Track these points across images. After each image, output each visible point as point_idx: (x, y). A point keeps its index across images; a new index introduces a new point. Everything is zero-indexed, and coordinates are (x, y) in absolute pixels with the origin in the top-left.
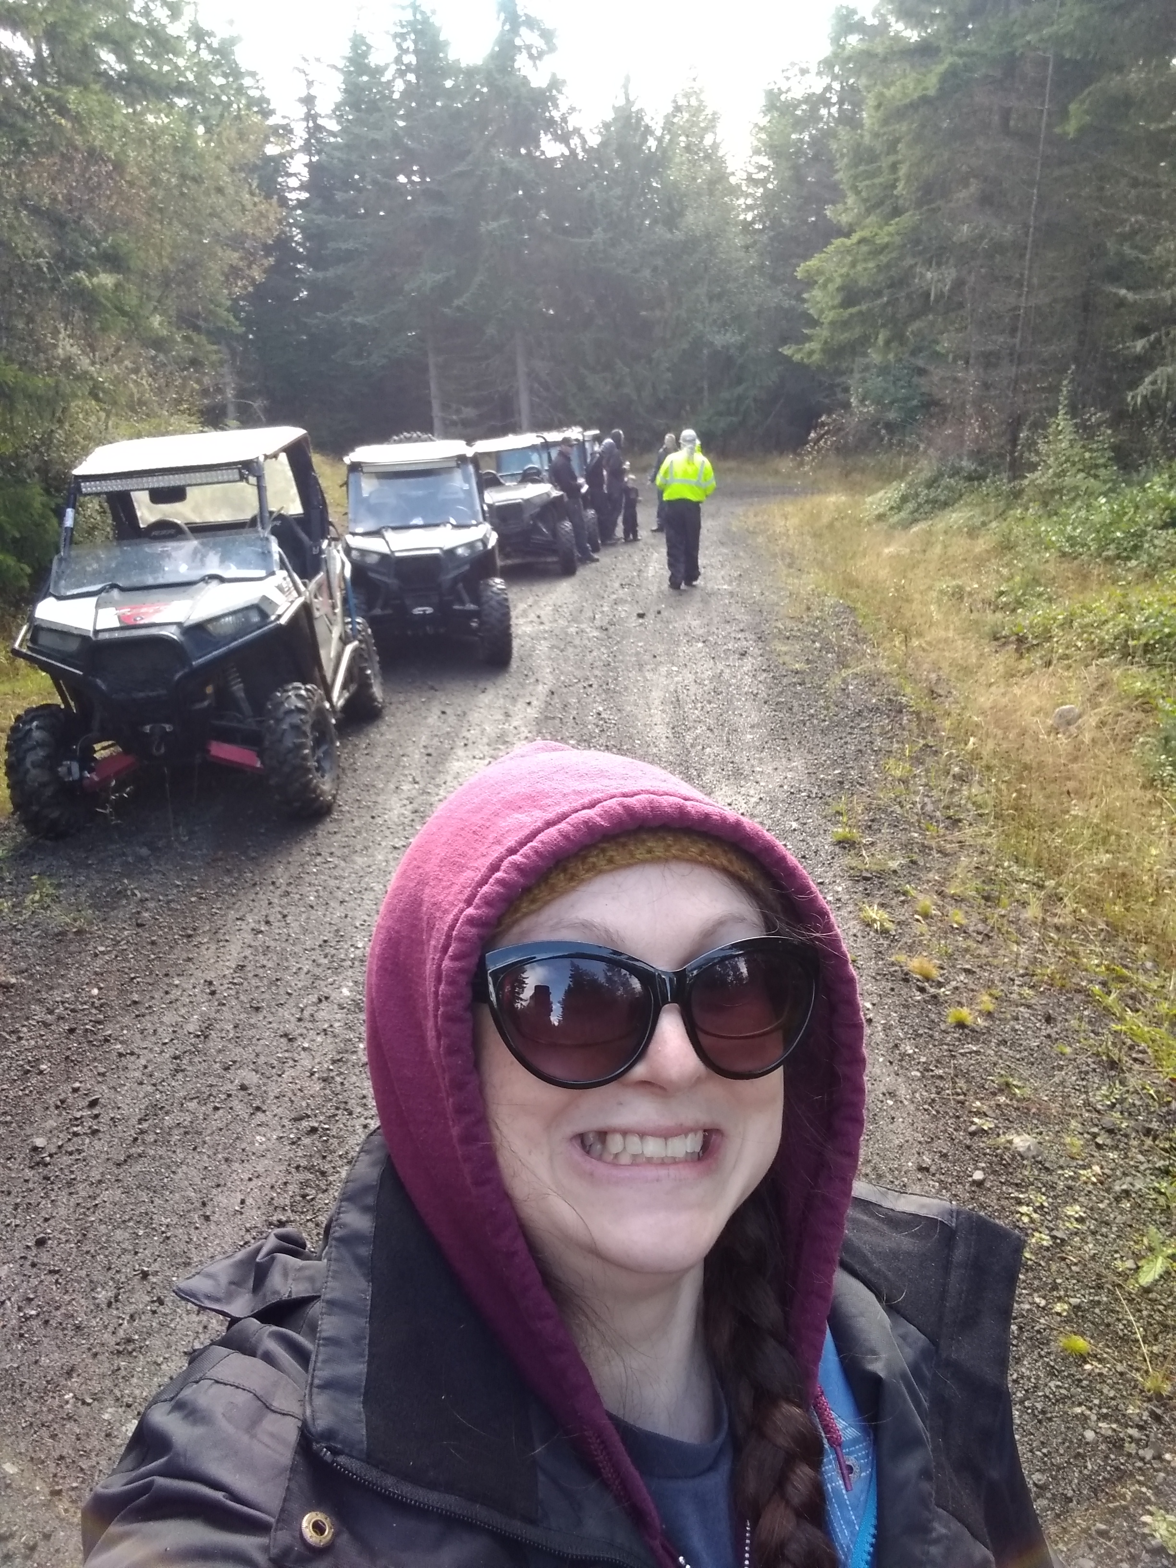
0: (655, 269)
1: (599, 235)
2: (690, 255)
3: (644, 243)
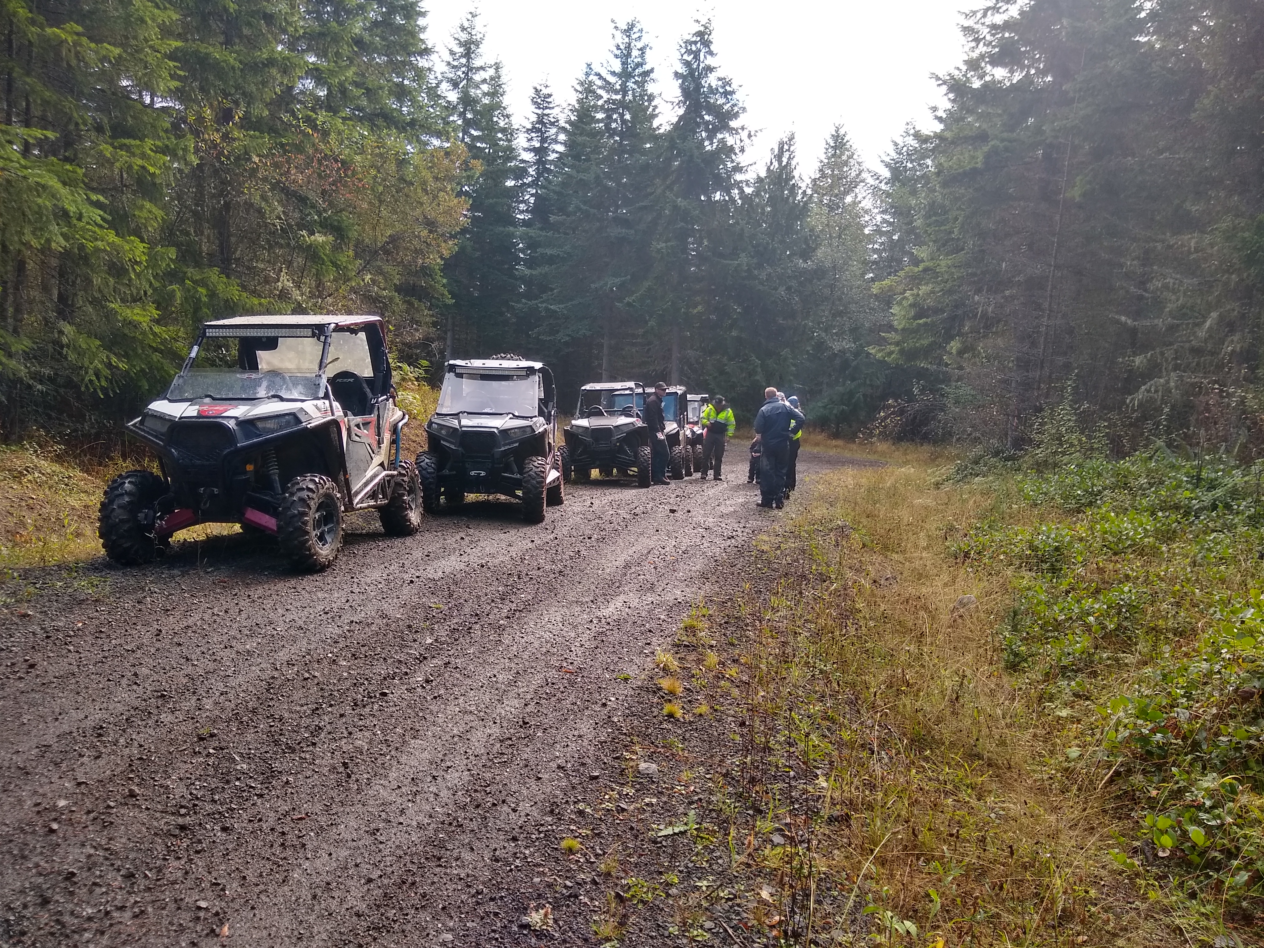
0: (789, 289)
1: (744, 259)
2: (819, 280)
3: (782, 269)
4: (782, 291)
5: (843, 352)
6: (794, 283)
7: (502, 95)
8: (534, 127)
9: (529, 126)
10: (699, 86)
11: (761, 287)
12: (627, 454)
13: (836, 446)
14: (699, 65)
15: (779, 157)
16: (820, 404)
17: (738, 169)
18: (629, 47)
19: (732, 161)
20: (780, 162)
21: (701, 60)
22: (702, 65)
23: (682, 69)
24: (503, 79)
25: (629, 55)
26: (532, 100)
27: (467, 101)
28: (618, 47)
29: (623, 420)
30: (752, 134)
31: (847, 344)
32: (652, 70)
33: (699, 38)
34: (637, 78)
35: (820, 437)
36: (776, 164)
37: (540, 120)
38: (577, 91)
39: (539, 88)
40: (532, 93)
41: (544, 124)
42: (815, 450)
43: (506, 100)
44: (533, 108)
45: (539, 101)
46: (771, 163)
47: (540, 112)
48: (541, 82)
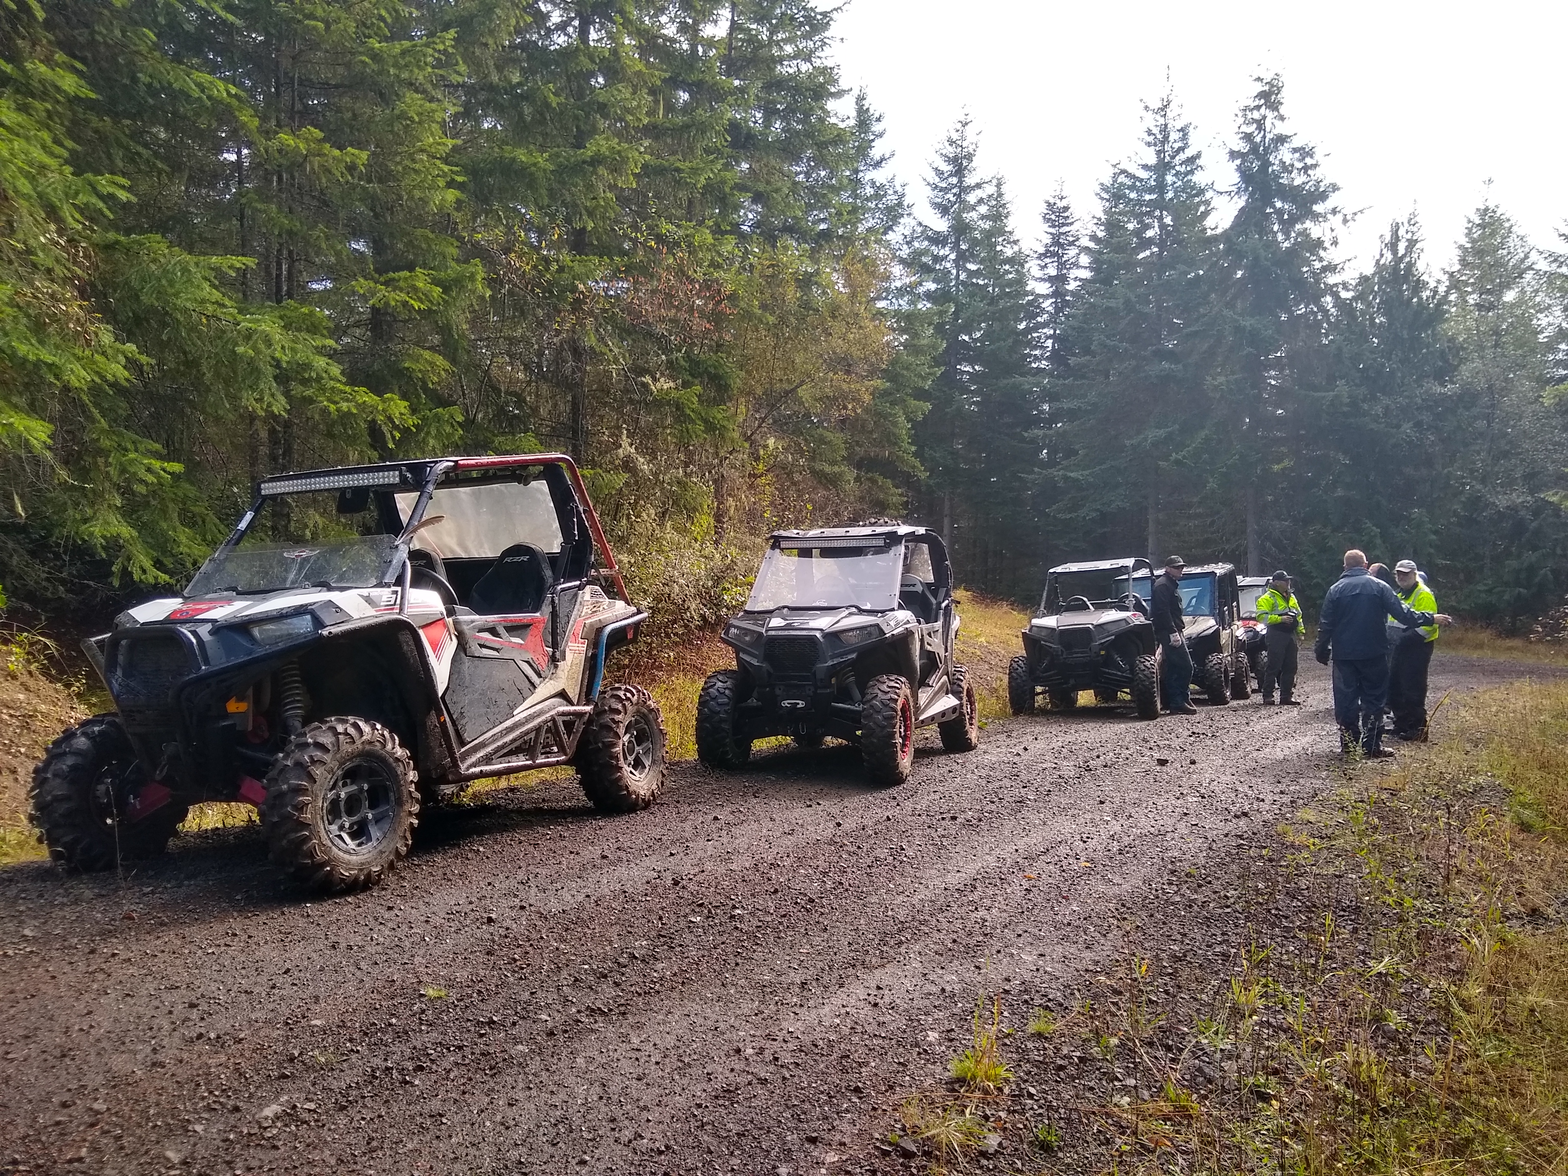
2: (1467, 409)
3: (1408, 397)
4: (1407, 428)
5: (1513, 509)
6: (1426, 417)
7: (1006, 217)
8: (1047, 251)
9: (1042, 250)
10: (1266, 164)
11: (1373, 426)
12: (1119, 668)
13: (1510, 649)
14: (1264, 137)
15: (1393, 247)
16: (1481, 587)
17: (1331, 268)
18: (1164, 129)
19: (1321, 260)
20: (1395, 251)
21: (1268, 130)
22: (1269, 136)
23: (1242, 147)
24: (1006, 198)
25: (1166, 138)
26: (1044, 217)
27: (961, 229)
28: (1149, 133)
29: (1112, 615)
30: (1348, 217)
31: (1519, 497)
32: (1198, 156)
33: (1262, 101)
34: (1178, 168)
35: (1485, 636)
36: (1388, 256)
37: (1056, 241)
38: (1102, 199)
39: (1052, 201)
40: (1043, 209)
41: (1061, 246)
42: (1475, 655)
43: (1011, 224)
44: (1046, 227)
45: (1053, 217)
46: (1382, 255)
47: (1053, 231)
48: (1055, 194)
